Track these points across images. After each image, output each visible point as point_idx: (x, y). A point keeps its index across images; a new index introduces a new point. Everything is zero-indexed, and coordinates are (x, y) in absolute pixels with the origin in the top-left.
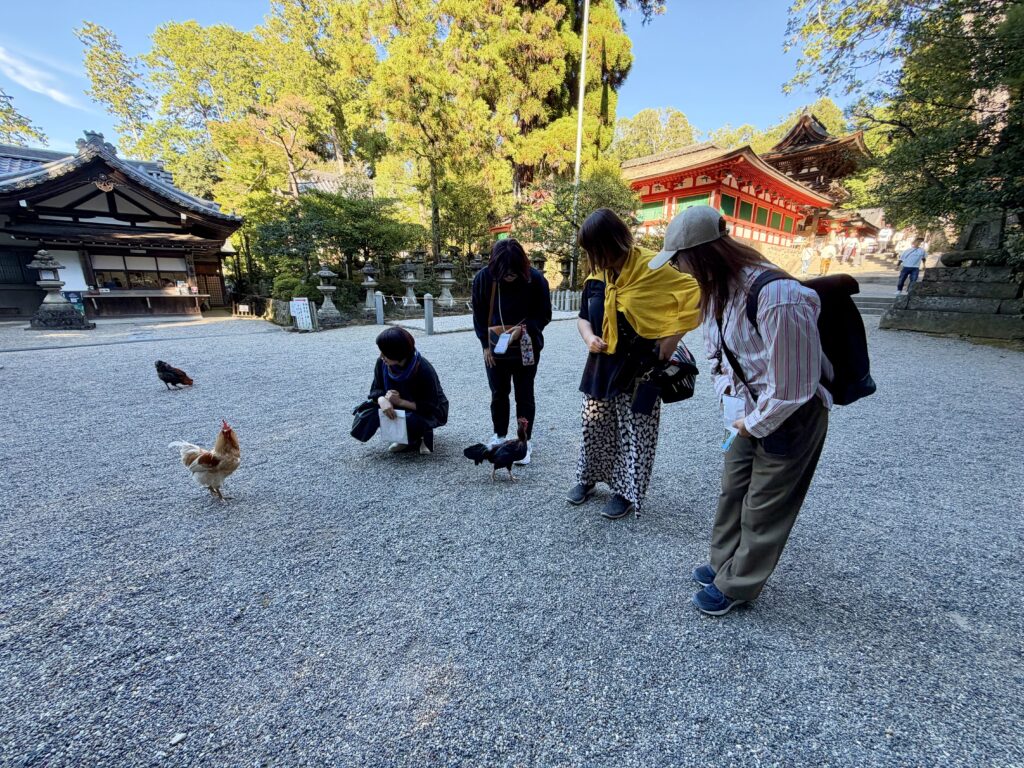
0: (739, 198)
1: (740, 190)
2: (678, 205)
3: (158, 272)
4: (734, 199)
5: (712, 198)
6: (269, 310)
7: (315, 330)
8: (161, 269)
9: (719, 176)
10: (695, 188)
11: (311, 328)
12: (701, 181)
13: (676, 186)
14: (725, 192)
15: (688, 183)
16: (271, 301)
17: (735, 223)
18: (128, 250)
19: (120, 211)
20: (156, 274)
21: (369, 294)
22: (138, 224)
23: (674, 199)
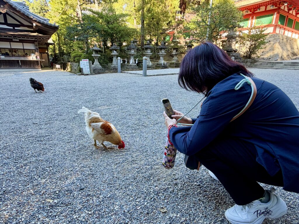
0: (287, 16)
1: (288, 12)
2: (256, 20)
3: (24, 49)
4: (285, 17)
5: (275, 16)
6: (69, 67)
7: (91, 74)
8: (25, 48)
9: (279, 5)
10: (266, 11)
11: (89, 73)
12: (270, 8)
13: (257, 10)
14: (282, 13)
15: (263, 9)
16: (69, 63)
17: (285, 29)
18: (12, 39)
19: (8, 22)
20: (23, 50)
21: (114, 59)
22: (16, 28)
23: (254, 17)
